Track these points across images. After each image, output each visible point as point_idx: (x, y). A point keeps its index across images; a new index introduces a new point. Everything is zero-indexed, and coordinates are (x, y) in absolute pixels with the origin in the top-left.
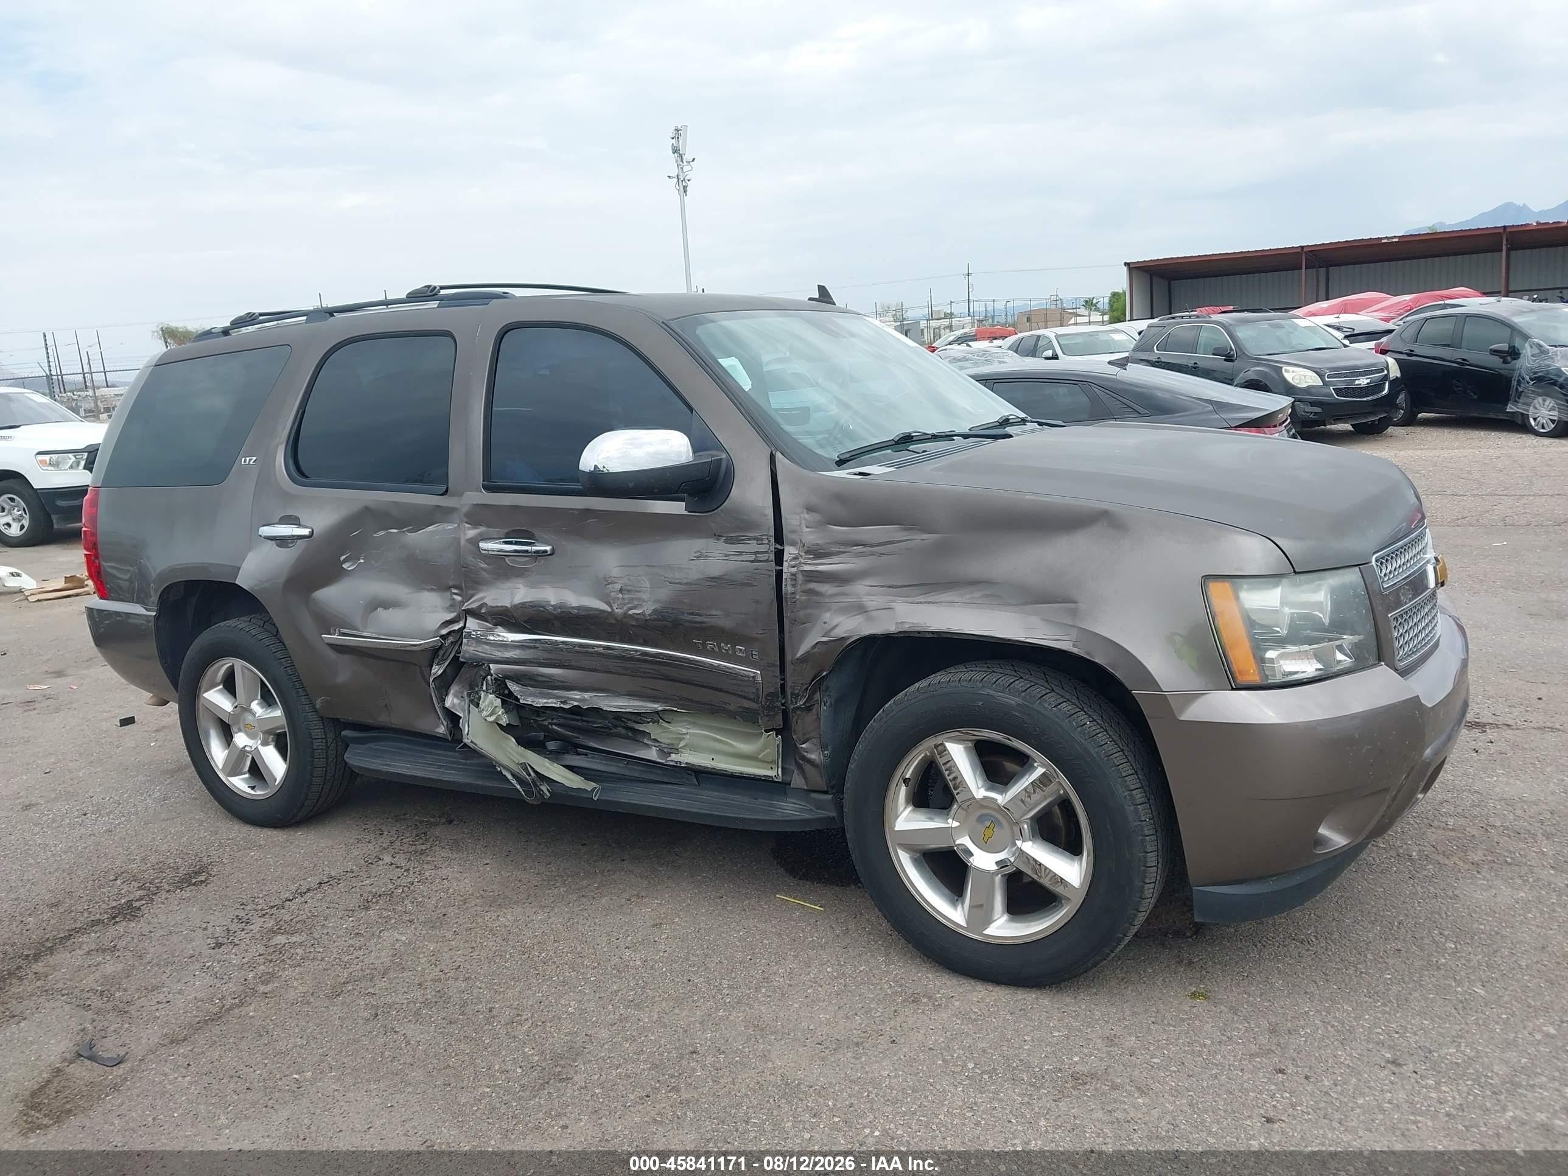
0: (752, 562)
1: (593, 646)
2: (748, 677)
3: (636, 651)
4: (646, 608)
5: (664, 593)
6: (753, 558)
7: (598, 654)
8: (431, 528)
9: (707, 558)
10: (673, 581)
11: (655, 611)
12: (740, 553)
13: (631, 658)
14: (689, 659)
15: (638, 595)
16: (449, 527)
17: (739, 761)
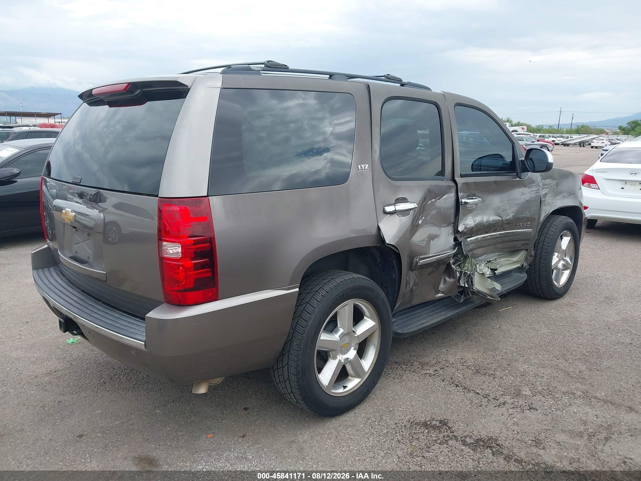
0: (536, 193)
1: (487, 236)
2: (530, 232)
3: (498, 234)
4: (510, 216)
5: (514, 209)
6: (535, 192)
7: (488, 239)
8: (444, 197)
9: (525, 194)
10: (517, 204)
11: (513, 216)
12: (532, 191)
13: (497, 237)
14: (513, 232)
15: (507, 211)
16: (451, 195)
17: (510, 265)
